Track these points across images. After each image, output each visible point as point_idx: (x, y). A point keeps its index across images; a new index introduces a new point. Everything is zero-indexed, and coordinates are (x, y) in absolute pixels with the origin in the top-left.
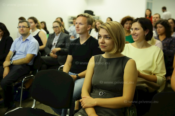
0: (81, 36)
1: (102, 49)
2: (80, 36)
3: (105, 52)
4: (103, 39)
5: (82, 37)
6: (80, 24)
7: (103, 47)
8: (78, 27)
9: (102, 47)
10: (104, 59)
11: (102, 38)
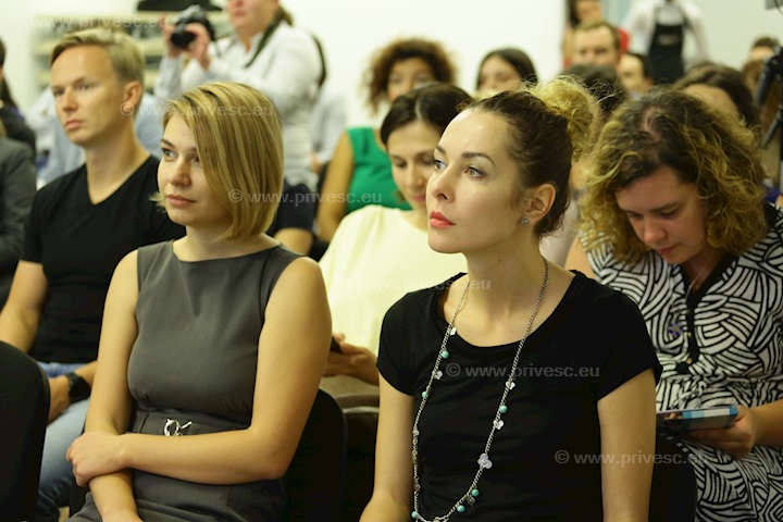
0: (92, 155)
1: (174, 214)
2: (87, 156)
3: (189, 229)
4: (182, 168)
5: (96, 162)
6: (80, 84)
7: (179, 202)
8: (73, 106)
9: (173, 201)
10: (180, 266)
11: (181, 160)
